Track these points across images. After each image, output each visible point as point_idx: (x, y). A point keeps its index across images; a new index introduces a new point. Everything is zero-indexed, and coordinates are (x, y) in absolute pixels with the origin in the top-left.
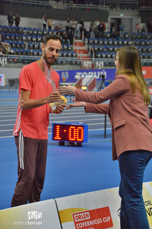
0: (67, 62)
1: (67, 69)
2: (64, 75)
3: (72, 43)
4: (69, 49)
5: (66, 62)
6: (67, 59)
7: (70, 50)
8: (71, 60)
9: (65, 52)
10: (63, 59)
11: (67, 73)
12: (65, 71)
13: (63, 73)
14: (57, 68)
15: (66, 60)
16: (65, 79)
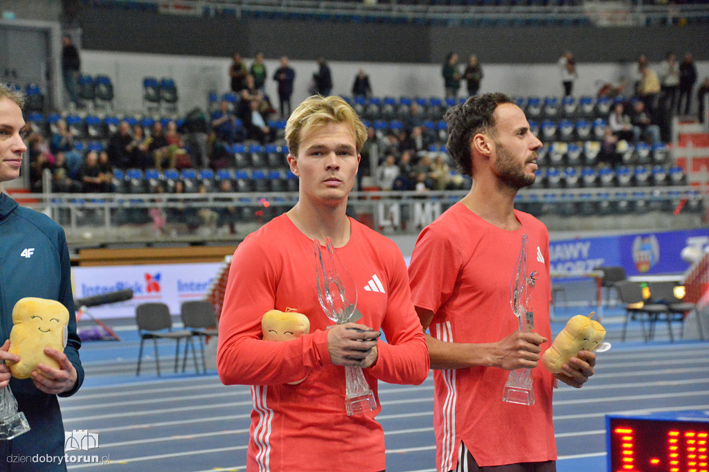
0: (653, 205)
1: (649, 227)
2: (643, 249)
3: (666, 137)
4: (659, 157)
5: (647, 203)
6: (652, 193)
7: (661, 163)
8: (665, 197)
9: (644, 171)
10: (634, 194)
11: (653, 242)
12: (644, 236)
13: (637, 243)
14: (616, 227)
15: (647, 197)
16: (647, 263)
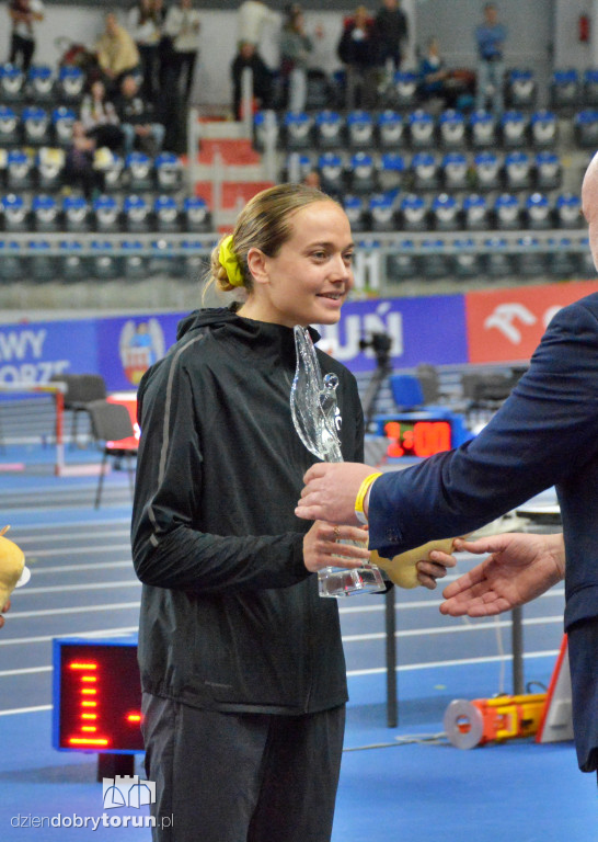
0: (155, 265)
1: (150, 305)
2: (138, 345)
3: (176, 143)
4: (165, 179)
5: (146, 261)
6: (154, 244)
7: (169, 191)
8: (176, 251)
9: (140, 204)
10: (123, 245)
11: (155, 330)
12: (140, 321)
13: (128, 332)
14: (89, 305)
15: (146, 251)
16: (143, 368)
